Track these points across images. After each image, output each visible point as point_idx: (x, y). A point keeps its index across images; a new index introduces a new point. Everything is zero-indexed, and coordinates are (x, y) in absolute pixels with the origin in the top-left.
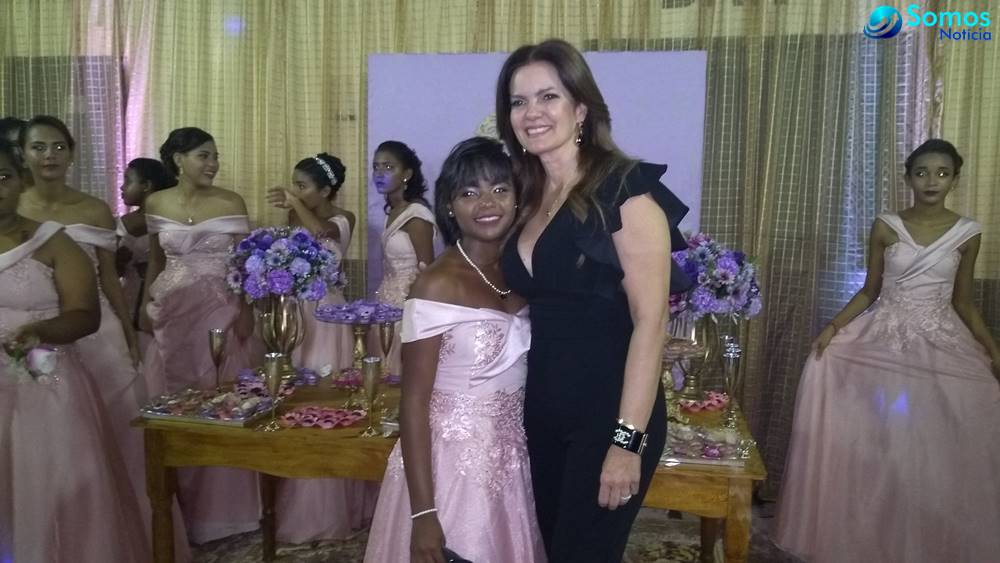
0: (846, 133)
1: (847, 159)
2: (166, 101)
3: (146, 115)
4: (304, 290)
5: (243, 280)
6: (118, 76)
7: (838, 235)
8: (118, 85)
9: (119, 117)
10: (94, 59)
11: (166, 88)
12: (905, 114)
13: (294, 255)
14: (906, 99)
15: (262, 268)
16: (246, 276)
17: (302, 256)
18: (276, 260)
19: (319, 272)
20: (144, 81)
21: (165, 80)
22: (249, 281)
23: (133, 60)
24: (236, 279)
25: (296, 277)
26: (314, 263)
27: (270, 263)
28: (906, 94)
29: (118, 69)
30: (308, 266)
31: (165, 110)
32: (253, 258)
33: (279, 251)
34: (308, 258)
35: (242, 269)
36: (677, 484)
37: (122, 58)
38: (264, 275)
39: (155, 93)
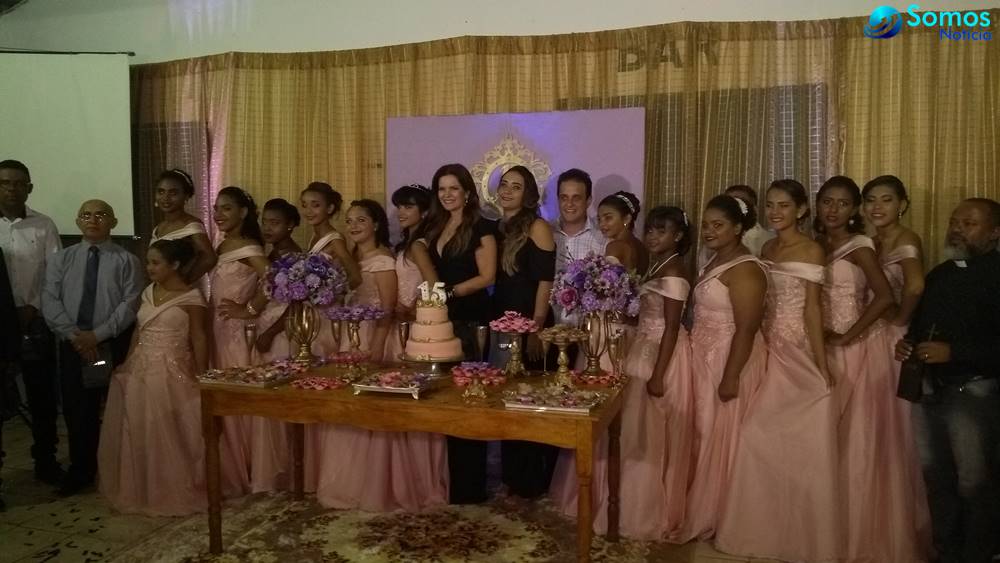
0: (768, 168)
2: (239, 156)
3: (225, 167)
4: (316, 297)
5: (273, 291)
6: (205, 137)
8: (205, 144)
9: (205, 169)
10: (187, 124)
11: (239, 146)
12: (818, 151)
13: (309, 272)
15: (286, 281)
16: (275, 287)
17: (315, 272)
18: (296, 276)
19: (326, 285)
20: (223, 140)
21: (239, 139)
22: (277, 291)
23: (215, 124)
24: (269, 289)
25: (309, 288)
26: (323, 277)
27: (292, 277)
29: (204, 131)
30: (318, 279)
31: (239, 163)
32: (280, 274)
33: (298, 269)
34: (318, 274)
35: (272, 282)
36: (542, 424)
37: (207, 123)
38: (287, 286)
39: (231, 150)
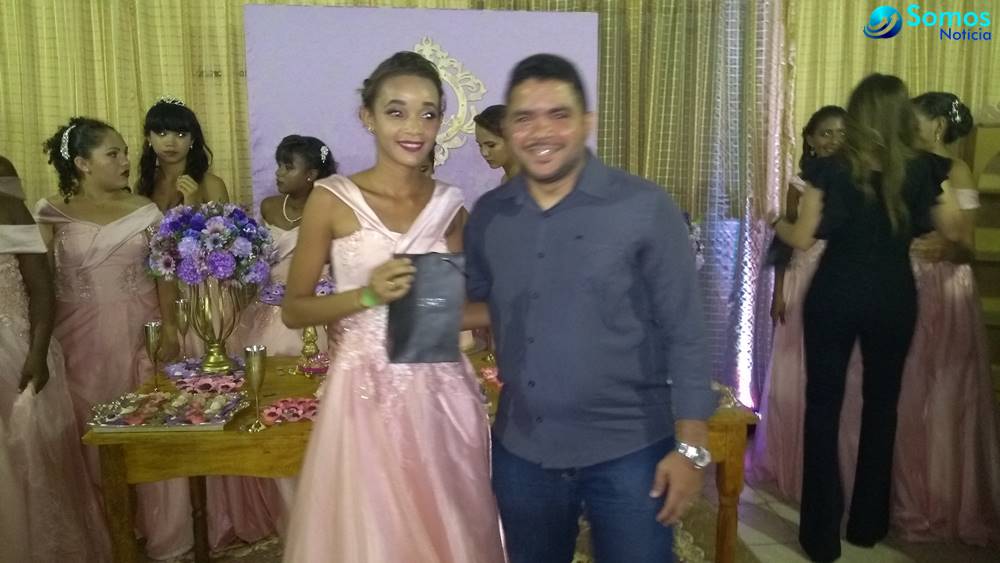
0: (715, 93)
1: (716, 118)
4: (247, 273)
5: (177, 266)
7: (709, 188)
12: (763, 76)
14: (764, 62)
15: (199, 251)
16: (180, 261)
17: (243, 235)
18: (215, 242)
19: (261, 253)
22: (184, 267)
24: (167, 265)
25: (238, 259)
26: (256, 242)
27: (210, 247)
28: (764, 58)
30: (249, 245)
32: (187, 240)
33: (216, 231)
34: (248, 236)
35: (174, 253)
38: (203, 258)
